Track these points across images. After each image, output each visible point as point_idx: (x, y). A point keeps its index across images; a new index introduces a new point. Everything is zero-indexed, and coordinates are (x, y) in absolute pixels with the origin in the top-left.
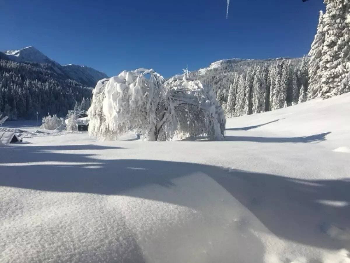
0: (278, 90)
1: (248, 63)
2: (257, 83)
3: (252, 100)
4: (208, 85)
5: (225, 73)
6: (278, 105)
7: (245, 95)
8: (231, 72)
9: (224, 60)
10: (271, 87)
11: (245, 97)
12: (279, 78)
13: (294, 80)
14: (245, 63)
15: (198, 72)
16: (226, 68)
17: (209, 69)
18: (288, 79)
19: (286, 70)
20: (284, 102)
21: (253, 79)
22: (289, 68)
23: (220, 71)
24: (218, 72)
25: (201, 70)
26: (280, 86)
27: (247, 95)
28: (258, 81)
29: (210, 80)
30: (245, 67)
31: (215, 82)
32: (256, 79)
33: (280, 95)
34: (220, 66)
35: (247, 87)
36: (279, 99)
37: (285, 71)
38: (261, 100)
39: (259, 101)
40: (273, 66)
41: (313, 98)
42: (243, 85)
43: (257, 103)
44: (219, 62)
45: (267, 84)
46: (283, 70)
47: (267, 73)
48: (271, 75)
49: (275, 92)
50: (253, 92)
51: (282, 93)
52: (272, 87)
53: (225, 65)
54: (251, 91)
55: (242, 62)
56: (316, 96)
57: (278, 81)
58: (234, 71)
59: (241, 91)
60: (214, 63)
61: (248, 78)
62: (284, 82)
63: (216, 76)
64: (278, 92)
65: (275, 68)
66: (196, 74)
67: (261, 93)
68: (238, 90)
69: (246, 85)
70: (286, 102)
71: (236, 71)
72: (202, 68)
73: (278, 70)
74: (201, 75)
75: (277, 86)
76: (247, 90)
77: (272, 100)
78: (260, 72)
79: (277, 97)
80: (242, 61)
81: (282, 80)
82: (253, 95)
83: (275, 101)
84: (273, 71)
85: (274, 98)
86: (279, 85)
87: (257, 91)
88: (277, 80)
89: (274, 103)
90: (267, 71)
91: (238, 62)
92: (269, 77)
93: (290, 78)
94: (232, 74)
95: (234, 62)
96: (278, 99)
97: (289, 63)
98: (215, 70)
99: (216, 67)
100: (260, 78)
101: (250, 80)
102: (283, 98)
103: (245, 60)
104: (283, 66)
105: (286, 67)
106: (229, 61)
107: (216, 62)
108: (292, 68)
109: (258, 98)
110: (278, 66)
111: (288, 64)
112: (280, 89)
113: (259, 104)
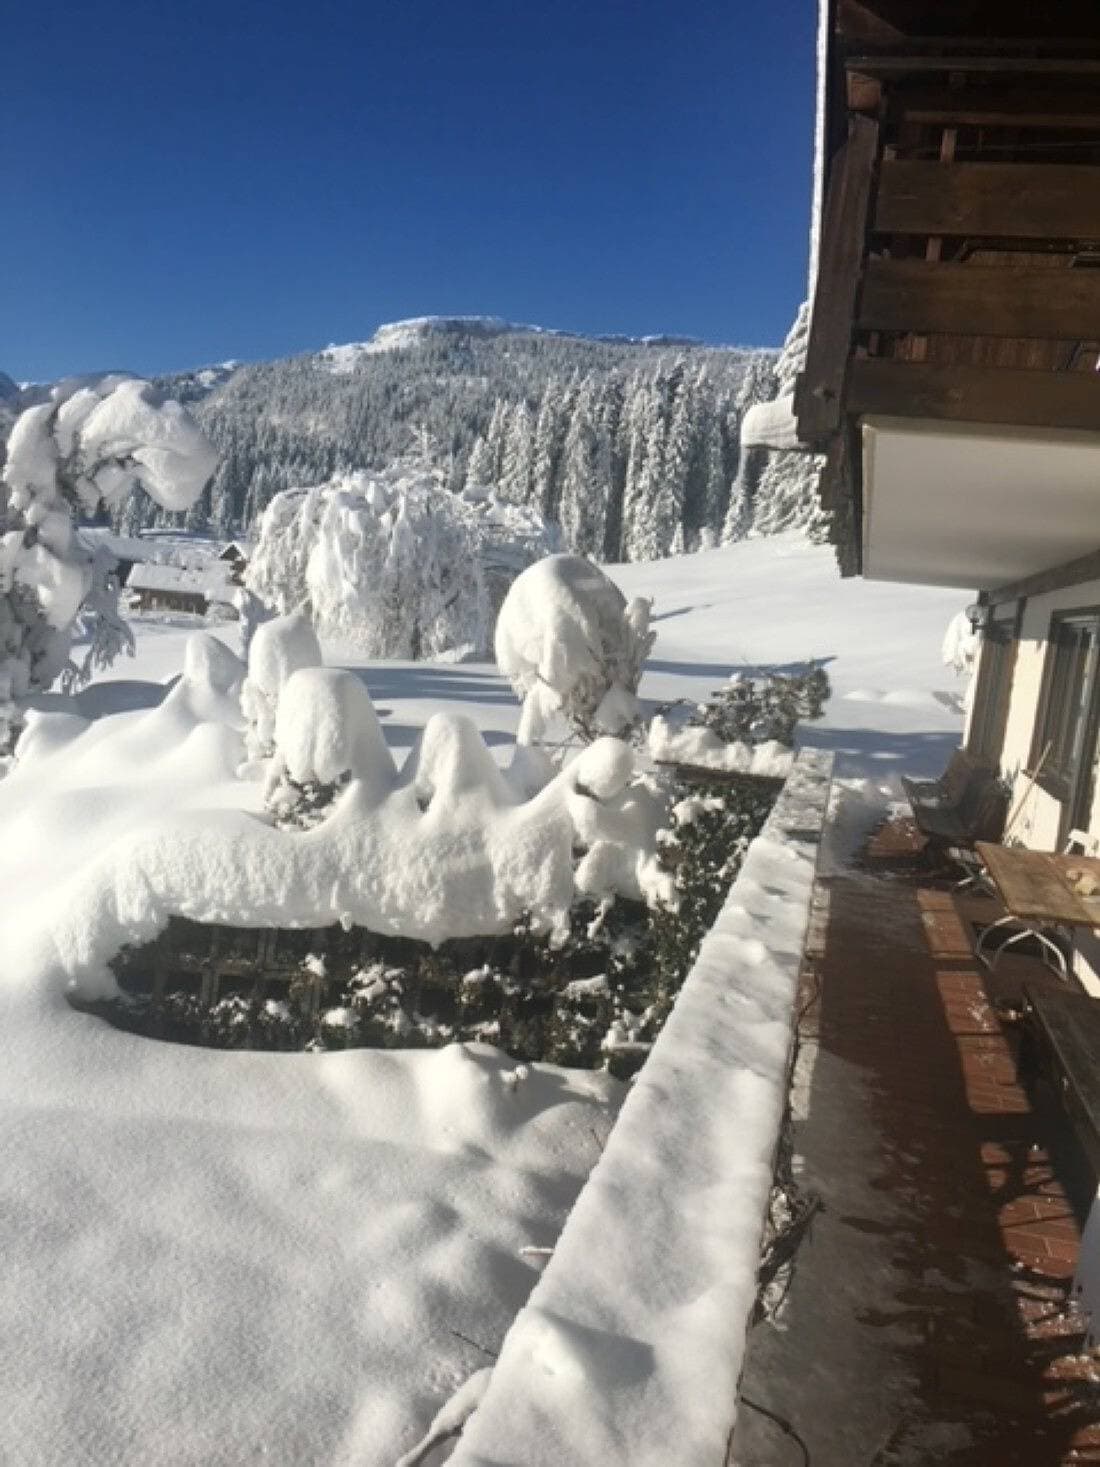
0: (656, 476)
1: (535, 344)
2: (581, 446)
3: (558, 508)
4: (366, 421)
5: (439, 374)
6: (654, 534)
7: (532, 487)
8: (461, 377)
9: (436, 317)
10: (631, 464)
11: (533, 495)
12: (662, 430)
13: (715, 445)
14: (523, 342)
15: (321, 357)
16: (444, 356)
17: (371, 348)
18: (693, 438)
19: (688, 403)
20: (674, 527)
21: (566, 423)
22: (697, 396)
23: (419, 365)
24: (408, 366)
25: (332, 350)
26: (663, 461)
27: (540, 488)
28: (582, 436)
29: (376, 398)
30: (523, 357)
31: (396, 412)
32: (576, 428)
33: (664, 497)
34: (417, 342)
35: (541, 455)
36: (658, 513)
37: (683, 409)
38: (591, 510)
39: (584, 512)
40: (640, 380)
41: (778, 530)
42: (524, 444)
43: (576, 522)
44: (414, 326)
45: (617, 449)
46: (677, 401)
47: (619, 407)
48: (632, 417)
49: (644, 483)
50: (565, 477)
51: (670, 492)
52: (636, 464)
53: (441, 342)
54: (555, 472)
55: (511, 337)
56: (789, 522)
57: (656, 443)
58: (478, 370)
59: (519, 467)
60: (390, 327)
61: (546, 420)
62: (679, 450)
63: (402, 385)
64: (655, 485)
65: (648, 387)
66: (315, 368)
67: (595, 483)
68: (507, 464)
69: (537, 446)
70: (680, 525)
71: (483, 373)
72: (340, 342)
73: (657, 402)
74: (334, 371)
75: (651, 462)
76: (541, 467)
77: (632, 516)
78: (593, 401)
79: (650, 502)
80: (507, 329)
81: (671, 441)
82: (561, 487)
83: (643, 519)
84: (641, 403)
85: (640, 506)
86: (658, 459)
87: (579, 474)
88: (652, 437)
89: (636, 528)
90: (617, 395)
91: (493, 333)
92: (623, 424)
93: (699, 437)
94: (470, 383)
95: (479, 330)
96: (654, 512)
97: (700, 378)
98: (398, 357)
99: (403, 344)
100: (594, 427)
101: (553, 428)
102: (669, 511)
103: (522, 330)
104: (676, 385)
105: (689, 391)
106: (455, 322)
107: (400, 324)
108: (709, 396)
109: (580, 502)
110: (658, 384)
111: (695, 381)
112: (662, 475)
113: (584, 523)
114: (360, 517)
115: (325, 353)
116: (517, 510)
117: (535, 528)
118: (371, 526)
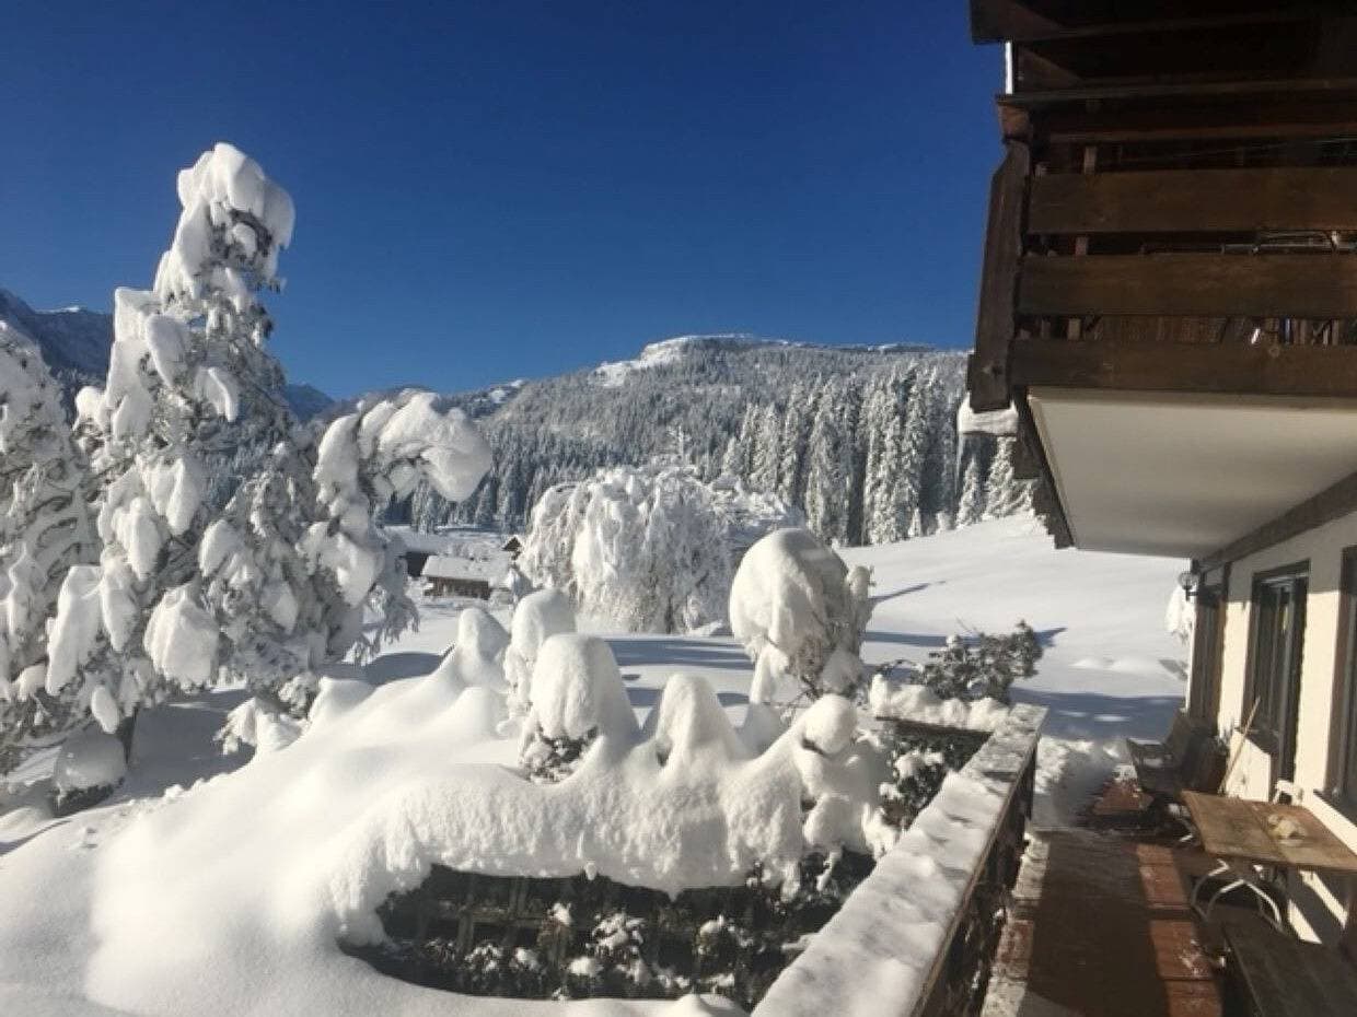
0: (894, 467)
1: (782, 356)
2: (824, 442)
3: (804, 498)
4: (633, 428)
5: (697, 384)
6: (893, 519)
7: (780, 480)
8: (716, 387)
9: (695, 337)
10: (870, 457)
11: (781, 487)
12: (898, 426)
13: (948, 438)
14: (772, 355)
15: (595, 374)
16: (702, 369)
17: (638, 365)
18: (927, 433)
19: (921, 402)
20: (912, 512)
21: (810, 423)
22: (929, 395)
23: (680, 377)
24: (671, 380)
25: (605, 367)
26: (900, 454)
27: (787, 481)
28: (825, 434)
29: (643, 406)
30: (772, 367)
31: (660, 418)
32: (819, 426)
33: (901, 486)
34: (678, 358)
35: (788, 451)
36: (896, 501)
37: (916, 407)
38: (834, 498)
39: (828, 501)
40: (876, 384)
41: (1010, 513)
42: (773, 441)
43: (821, 511)
44: (677, 344)
45: (857, 444)
46: (911, 400)
47: (859, 407)
48: (870, 414)
49: (882, 473)
50: (808, 471)
51: (907, 481)
52: (875, 456)
53: (699, 357)
54: (801, 466)
55: (761, 351)
56: (1019, 505)
57: (893, 438)
58: (732, 379)
59: (768, 462)
60: (655, 346)
61: (792, 420)
62: (914, 443)
63: (665, 394)
64: (893, 475)
65: (884, 389)
66: (590, 383)
67: (837, 475)
68: (757, 460)
69: (784, 443)
70: (917, 510)
71: (737, 382)
72: (613, 360)
73: (893, 401)
74: (606, 385)
75: (888, 455)
76: (788, 461)
77: (872, 504)
78: (834, 402)
79: (889, 491)
80: (758, 345)
81: (907, 436)
82: (807, 478)
83: (883, 506)
84: (878, 403)
85: (880, 495)
86: (895, 452)
87: (822, 467)
88: (889, 433)
89: (876, 514)
90: (856, 397)
91: (746, 348)
92: (862, 422)
93: (933, 432)
94: (724, 391)
95: (732, 346)
96: (892, 499)
97: (932, 379)
98: (662, 371)
99: (666, 360)
100: (836, 425)
101: (798, 428)
102: (907, 499)
103: (770, 344)
104: (910, 387)
105: (922, 392)
106: (712, 340)
107: (663, 344)
108: (941, 395)
109: (824, 492)
110: (893, 386)
111: (927, 382)
112: (899, 466)
113: (828, 511)
114: (620, 507)
115: (599, 371)
116: (761, 498)
117: (777, 513)
118: (630, 514)
